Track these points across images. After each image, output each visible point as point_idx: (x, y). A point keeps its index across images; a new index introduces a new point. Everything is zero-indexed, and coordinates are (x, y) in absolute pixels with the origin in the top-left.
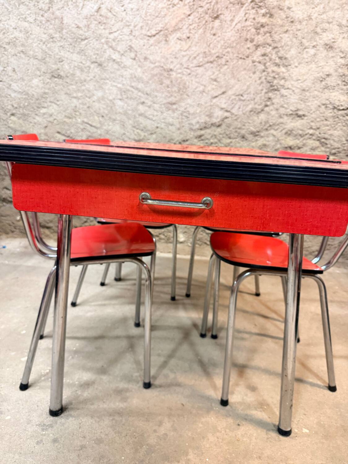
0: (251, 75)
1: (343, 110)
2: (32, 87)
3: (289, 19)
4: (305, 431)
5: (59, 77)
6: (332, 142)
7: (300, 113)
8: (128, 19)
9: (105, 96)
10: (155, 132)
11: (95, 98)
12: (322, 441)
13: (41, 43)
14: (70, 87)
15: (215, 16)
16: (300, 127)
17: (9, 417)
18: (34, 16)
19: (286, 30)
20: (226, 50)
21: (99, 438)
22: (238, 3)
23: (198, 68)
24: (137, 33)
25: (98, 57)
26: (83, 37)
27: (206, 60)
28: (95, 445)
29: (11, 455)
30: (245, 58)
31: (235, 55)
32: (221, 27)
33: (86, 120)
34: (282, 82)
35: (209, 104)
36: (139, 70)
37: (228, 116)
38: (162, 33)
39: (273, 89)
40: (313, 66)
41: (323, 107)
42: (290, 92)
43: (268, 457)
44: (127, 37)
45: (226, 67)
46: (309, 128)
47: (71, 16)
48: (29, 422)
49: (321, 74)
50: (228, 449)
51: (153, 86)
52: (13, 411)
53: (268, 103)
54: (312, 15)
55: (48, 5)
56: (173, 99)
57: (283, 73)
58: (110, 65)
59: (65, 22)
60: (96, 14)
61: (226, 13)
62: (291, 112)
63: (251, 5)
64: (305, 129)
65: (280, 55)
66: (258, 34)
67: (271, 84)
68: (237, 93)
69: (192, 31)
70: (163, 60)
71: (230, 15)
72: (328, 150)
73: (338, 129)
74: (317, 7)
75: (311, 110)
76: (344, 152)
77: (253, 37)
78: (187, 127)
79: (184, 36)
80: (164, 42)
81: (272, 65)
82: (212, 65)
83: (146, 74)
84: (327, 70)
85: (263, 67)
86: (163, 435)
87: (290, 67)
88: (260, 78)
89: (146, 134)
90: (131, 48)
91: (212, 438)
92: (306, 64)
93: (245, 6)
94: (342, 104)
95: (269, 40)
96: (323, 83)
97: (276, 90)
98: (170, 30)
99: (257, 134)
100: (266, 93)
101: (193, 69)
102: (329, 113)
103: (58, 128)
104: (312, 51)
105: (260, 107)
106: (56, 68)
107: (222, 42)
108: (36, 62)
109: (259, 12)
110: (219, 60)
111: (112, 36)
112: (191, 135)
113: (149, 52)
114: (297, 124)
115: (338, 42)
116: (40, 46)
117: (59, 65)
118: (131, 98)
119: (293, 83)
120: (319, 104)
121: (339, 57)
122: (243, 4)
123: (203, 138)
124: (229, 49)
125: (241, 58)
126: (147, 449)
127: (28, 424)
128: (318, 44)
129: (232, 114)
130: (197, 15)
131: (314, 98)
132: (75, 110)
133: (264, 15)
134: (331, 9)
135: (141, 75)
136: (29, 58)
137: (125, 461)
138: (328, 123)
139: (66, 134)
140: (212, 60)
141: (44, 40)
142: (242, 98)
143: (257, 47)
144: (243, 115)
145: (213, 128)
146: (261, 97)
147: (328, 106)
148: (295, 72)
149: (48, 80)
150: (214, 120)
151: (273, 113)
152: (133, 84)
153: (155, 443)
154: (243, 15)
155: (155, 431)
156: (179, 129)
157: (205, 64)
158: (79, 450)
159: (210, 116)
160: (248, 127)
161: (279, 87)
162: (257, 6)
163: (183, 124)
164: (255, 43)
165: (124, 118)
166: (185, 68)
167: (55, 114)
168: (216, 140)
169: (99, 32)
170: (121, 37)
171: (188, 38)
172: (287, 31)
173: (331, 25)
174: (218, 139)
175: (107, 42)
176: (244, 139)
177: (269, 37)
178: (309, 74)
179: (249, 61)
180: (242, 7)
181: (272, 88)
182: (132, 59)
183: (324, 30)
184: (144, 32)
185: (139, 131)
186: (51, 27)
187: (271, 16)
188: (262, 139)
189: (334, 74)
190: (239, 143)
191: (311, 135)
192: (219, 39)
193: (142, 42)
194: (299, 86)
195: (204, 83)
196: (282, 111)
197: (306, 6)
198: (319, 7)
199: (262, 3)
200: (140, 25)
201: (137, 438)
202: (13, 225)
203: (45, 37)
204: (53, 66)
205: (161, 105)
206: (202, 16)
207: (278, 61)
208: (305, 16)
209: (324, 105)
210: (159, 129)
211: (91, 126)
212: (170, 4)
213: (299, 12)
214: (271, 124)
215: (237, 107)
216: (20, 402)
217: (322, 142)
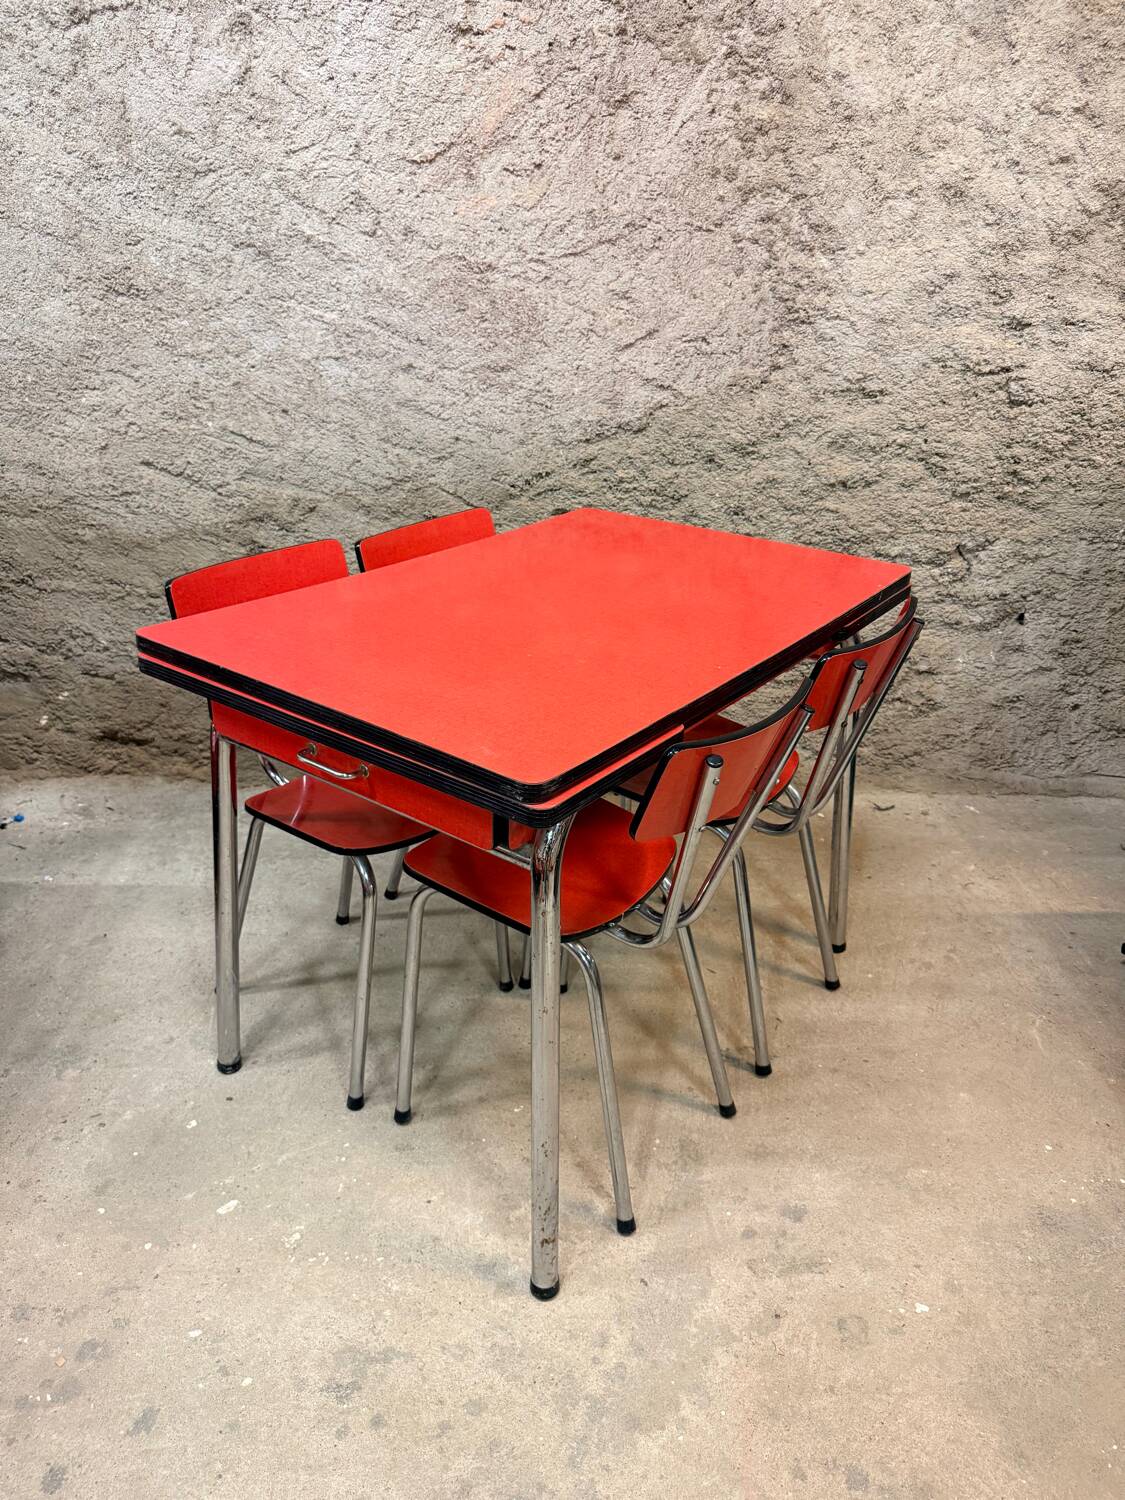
0: (731, 276)
1: (991, 373)
2: (44, 326)
3: (840, 109)
4: (921, 1308)
5: (133, 291)
6: (959, 463)
7: (872, 386)
8: (342, 107)
9: (289, 350)
10: (451, 455)
11: (256, 356)
12: (958, 1328)
13: (59, 183)
14: (172, 324)
15: (618, 97)
16: (871, 427)
17: (248, 1381)
18: (25, 93)
19: (830, 144)
20: (656, 205)
21: (475, 1398)
22: (689, 60)
23: (571, 259)
24: (376, 153)
25: (254, 229)
26: (201, 165)
27: (595, 234)
28: (469, 1418)
29: (288, 1474)
30: (712, 228)
31: (682, 220)
32: (638, 133)
33: (231, 424)
34: (820, 299)
35: (608, 368)
36: (391, 268)
37: (665, 402)
38: (454, 151)
39: (794, 317)
40: (909, 249)
41: (935, 366)
42: (844, 326)
43: (849, 1385)
44: (343, 166)
45: (656, 254)
46: (895, 426)
47: (152, 97)
48: (301, 1385)
49: (931, 273)
50: (764, 1380)
51: (437, 318)
52: (252, 1363)
53: (782, 360)
54: (905, 95)
55: (69, 57)
56: (498, 356)
57: (824, 271)
58: (295, 252)
59: (134, 115)
60: (236, 88)
61: (653, 89)
62: (846, 385)
63: (727, 65)
64: (885, 431)
65: (814, 219)
66: (750, 154)
67: (790, 303)
68: (692, 335)
69: (547, 148)
70: (463, 236)
71: (662, 98)
72: (948, 485)
73: (977, 427)
74: (919, 72)
75: (903, 376)
76: (990, 488)
77: (734, 165)
78: (546, 436)
79: (526, 162)
80: (461, 181)
81: (790, 249)
82: (613, 250)
83: (413, 281)
84: (948, 260)
85: (766, 255)
86: (615, 1368)
87: (843, 252)
88: (757, 287)
89: (423, 459)
90: (359, 200)
91: (724, 1360)
92: (889, 244)
93: (709, 67)
94: (986, 357)
95: (782, 175)
96: (937, 298)
97: (803, 322)
98: (481, 141)
99: (751, 449)
100: (775, 330)
101: (556, 264)
102: (951, 384)
103: (144, 452)
104: (906, 207)
105: (758, 372)
106: (120, 263)
107: (643, 179)
108: (47, 245)
109: (751, 88)
110: (636, 235)
111: (294, 163)
112: (559, 457)
113: (417, 212)
114: (862, 417)
115: (978, 180)
116: (55, 191)
117: (128, 256)
118: (370, 355)
119: (851, 300)
120: (924, 359)
121: (981, 223)
122: (701, 63)
123: (593, 465)
124: (662, 202)
125: (700, 228)
126: (588, 1408)
127: (300, 1390)
128: (924, 186)
129: (678, 395)
130: (562, 96)
131: (911, 342)
132: (195, 392)
133: (764, 97)
134: (962, 78)
135: (396, 284)
136: (22, 232)
137: (547, 1446)
138: (951, 411)
139: (170, 468)
140: (612, 234)
141: (68, 173)
142: (704, 345)
143: (747, 193)
144: (709, 397)
145: (623, 437)
146: (759, 344)
147: (949, 363)
148: (858, 269)
149: (96, 304)
150: (627, 416)
151: (796, 388)
152: (373, 313)
153: (602, 1392)
154: (703, 96)
155: (595, 1361)
156: (522, 443)
157: (591, 247)
158: (439, 1436)
159: (613, 403)
160: (723, 432)
161: (811, 313)
162: (745, 68)
163: (534, 429)
164: (739, 184)
165: (354, 413)
166: (531, 260)
167: (130, 407)
168: (633, 472)
169: (252, 149)
170: (325, 164)
171: (539, 166)
172: (834, 147)
173: (960, 129)
174: (636, 468)
175: (281, 183)
176: (713, 465)
177: (782, 165)
178: (897, 274)
179: (723, 238)
180: (700, 71)
181: (790, 317)
182: (365, 233)
183: (942, 144)
184: (397, 148)
185: (401, 452)
186: (89, 129)
187: (788, 98)
188: (765, 464)
189: (967, 272)
190: (699, 477)
191: (902, 446)
192: (634, 169)
193: (393, 183)
194: (868, 311)
195: (591, 305)
196: (820, 381)
197: (887, 69)
198: (925, 72)
199: (759, 60)
200: (385, 125)
201: (560, 1386)
202: (30, 743)
203: (69, 164)
204: (109, 258)
205: (464, 372)
206: (577, 98)
207: (807, 235)
208: (886, 100)
209: (937, 360)
210: (461, 444)
211: (251, 440)
212: (477, 59)
213: (869, 89)
214: (790, 419)
215: (691, 373)
216: (260, 1335)
217: (933, 463)
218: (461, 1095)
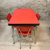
16: (40, 3)
89: (18, 5)
144: (32, 2)
150: (28, 3)
163: (23, 3)
188: (35, 5)
196: (37, 1)
205: (20, 1)
217: (43, 5)
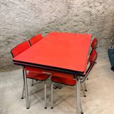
0: (62, 4)
7: (77, 15)
9: (11, 17)
11: (6, 18)
25: (4, 1)
33: (4, 27)
36: (22, 5)
37: (56, 19)
42: (74, 8)
51: (29, 11)
53: (68, 13)
56: (37, 15)
57: (72, 2)
58: (10, 4)
68: (59, 11)
83: (26, 7)
88: (65, 5)
89: (29, 28)
94: (88, 10)
96: (83, 5)
100: (67, 9)
120: (82, 11)
123: (49, 27)
129: (58, 17)
144: (61, 18)
145: (52, 23)
150: (52, 20)
156: (41, 25)
161: (71, 7)
194: (76, 6)
196: (72, 15)
210: (33, 26)
218: (57, 103)
